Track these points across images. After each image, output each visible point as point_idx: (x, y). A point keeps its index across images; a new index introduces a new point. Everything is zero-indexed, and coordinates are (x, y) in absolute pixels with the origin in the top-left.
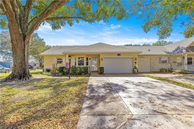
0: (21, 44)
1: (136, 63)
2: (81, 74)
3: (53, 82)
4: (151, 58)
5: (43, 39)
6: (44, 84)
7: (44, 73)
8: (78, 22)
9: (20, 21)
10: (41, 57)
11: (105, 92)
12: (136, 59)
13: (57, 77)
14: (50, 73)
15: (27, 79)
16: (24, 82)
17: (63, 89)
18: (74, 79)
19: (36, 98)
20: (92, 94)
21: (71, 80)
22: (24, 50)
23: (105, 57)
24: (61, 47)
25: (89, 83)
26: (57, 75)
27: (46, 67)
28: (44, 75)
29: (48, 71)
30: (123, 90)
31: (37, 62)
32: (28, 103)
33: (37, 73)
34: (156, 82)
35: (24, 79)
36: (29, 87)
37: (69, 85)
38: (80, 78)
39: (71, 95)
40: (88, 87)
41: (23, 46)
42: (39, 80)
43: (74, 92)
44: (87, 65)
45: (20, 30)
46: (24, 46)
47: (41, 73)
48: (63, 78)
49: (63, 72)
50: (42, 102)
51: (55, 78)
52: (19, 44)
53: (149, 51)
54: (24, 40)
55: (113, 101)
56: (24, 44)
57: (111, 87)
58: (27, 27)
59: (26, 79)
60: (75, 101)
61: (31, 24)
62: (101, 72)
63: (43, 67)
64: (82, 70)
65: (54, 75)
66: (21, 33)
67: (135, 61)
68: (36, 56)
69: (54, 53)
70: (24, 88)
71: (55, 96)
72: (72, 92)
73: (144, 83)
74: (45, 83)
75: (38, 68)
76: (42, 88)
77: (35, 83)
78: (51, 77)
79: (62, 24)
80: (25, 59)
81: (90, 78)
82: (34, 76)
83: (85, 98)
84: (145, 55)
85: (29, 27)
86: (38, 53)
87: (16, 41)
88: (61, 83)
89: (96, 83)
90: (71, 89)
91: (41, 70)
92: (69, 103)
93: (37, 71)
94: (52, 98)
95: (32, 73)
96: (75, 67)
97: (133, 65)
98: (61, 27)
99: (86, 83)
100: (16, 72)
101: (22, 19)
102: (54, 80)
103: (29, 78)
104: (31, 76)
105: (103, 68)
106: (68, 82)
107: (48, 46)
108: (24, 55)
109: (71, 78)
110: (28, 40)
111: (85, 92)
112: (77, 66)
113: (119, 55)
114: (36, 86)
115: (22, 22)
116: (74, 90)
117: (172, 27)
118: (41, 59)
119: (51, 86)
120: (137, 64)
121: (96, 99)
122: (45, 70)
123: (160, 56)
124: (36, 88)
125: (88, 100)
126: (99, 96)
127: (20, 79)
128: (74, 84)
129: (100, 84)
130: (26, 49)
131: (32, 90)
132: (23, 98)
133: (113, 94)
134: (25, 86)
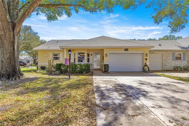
0: (10, 34)
1: (146, 59)
2: (82, 73)
3: (50, 83)
4: (162, 54)
5: (37, 33)
6: (38, 86)
7: (38, 71)
8: (77, 12)
9: (9, 6)
10: (35, 53)
11: (121, 98)
12: (146, 55)
13: (54, 77)
14: (45, 72)
15: (17, 78)
16: (13, 83)
17: (63, 93)
18: (74, 78)
19: (26, 107)
20: (104, 101)
21: (71, 80)
22: (13, 42)
23: (110, 52)
24: (58, 41)
25: (95, 85)
26: (53, 73)
27: (40, 64)
28: (38, 73)
29: (43, 68)
30: (144, 95)
31: (31, 59)
32: (14, 118)
33: (30, 71)
34: (178, 83)
35: (14, 79)
36: (18, 90)
37: (70, 87)
38: (81, 77)
39: (76, 104)
40: (95, 90)
41: (12, 37)
42: (31, 80)
43: (79, 98)
44: (88, 61)
45: (8, 17)
46: (14, 37)
47: (35, 71)
48: (61, 77)
49: (60, 70)
50: (35, 116)
51: (51, 77)
52: (7, 34)
53: (160, 45)
54: (13, 30)
55: (140, 114)
56: (14, 35)
57: (125, 91)
58: (17, 14)
59: (15, 79)
60: (84, 113)
61: (22, 10)
62: (105, 70)
63: (37, 64)
64: (84, 67)
65: (50, 73)
66: (9, 20)
67: (145, 57)
68: (30, 51)
69: (50, 48)
70: (13, 91)
71: (54, 105)
72: (76, 99)
73: (165, 85)
74: (40, 84)
75: (31, 65)
76: (35, 90)
77: (27, 84)
78: (47, 76)
79: (58, 15)
80: (14, 54)
81: (94, 77)
82: (27, 75)
83: (97, 108)
84: (156, 51)
85: (20, 14)
86: (32, 48)
87: (4, 30)
88: (60, 83)
89: (103, 84)
90: (73, 92)
91: (35, 68)
92: (76, 118)
93: (30, 68)
94: (49, 108)
95: (24, 71)
96: (75, 64)
97: (143, 61)
98: (58, 17)
99: (91, 84)
100: (4, 69)
101: (12, 3)
102: (50, 80)
103: (19, 77)
104: (22, 75)
105: (108, 65)
106: (68, 82)
107: (42, 40)
108: (14, 49)
109: (71, 77)
110: (18, 30)
111: (94, 98)
112: (77, 63)
113: (126, 50)
114: (28, 89)
115: (11, 7)
116: (78, 94)
117: (187, 18)
118: (35, 55)
119: (47, 89)
120: (148, 61)
121: (113, 110)
122: (39, 68)
123: (173, 52)
124: (27, 91)
125: (101, 111)
126: (114, 104)
127: (8, 78)
128: (77, 86)
129: (109, 86)
130: (16, 41)
131: (22, 93)
132: (7, 108)
133: (134, 101)
134: (13, 88)
